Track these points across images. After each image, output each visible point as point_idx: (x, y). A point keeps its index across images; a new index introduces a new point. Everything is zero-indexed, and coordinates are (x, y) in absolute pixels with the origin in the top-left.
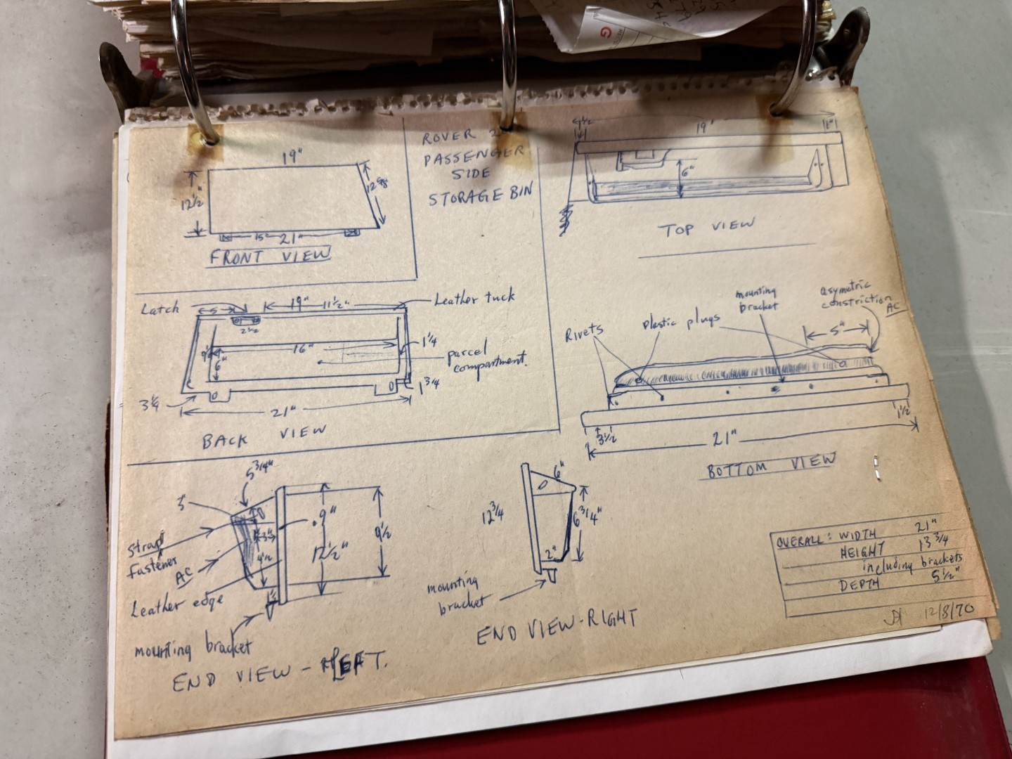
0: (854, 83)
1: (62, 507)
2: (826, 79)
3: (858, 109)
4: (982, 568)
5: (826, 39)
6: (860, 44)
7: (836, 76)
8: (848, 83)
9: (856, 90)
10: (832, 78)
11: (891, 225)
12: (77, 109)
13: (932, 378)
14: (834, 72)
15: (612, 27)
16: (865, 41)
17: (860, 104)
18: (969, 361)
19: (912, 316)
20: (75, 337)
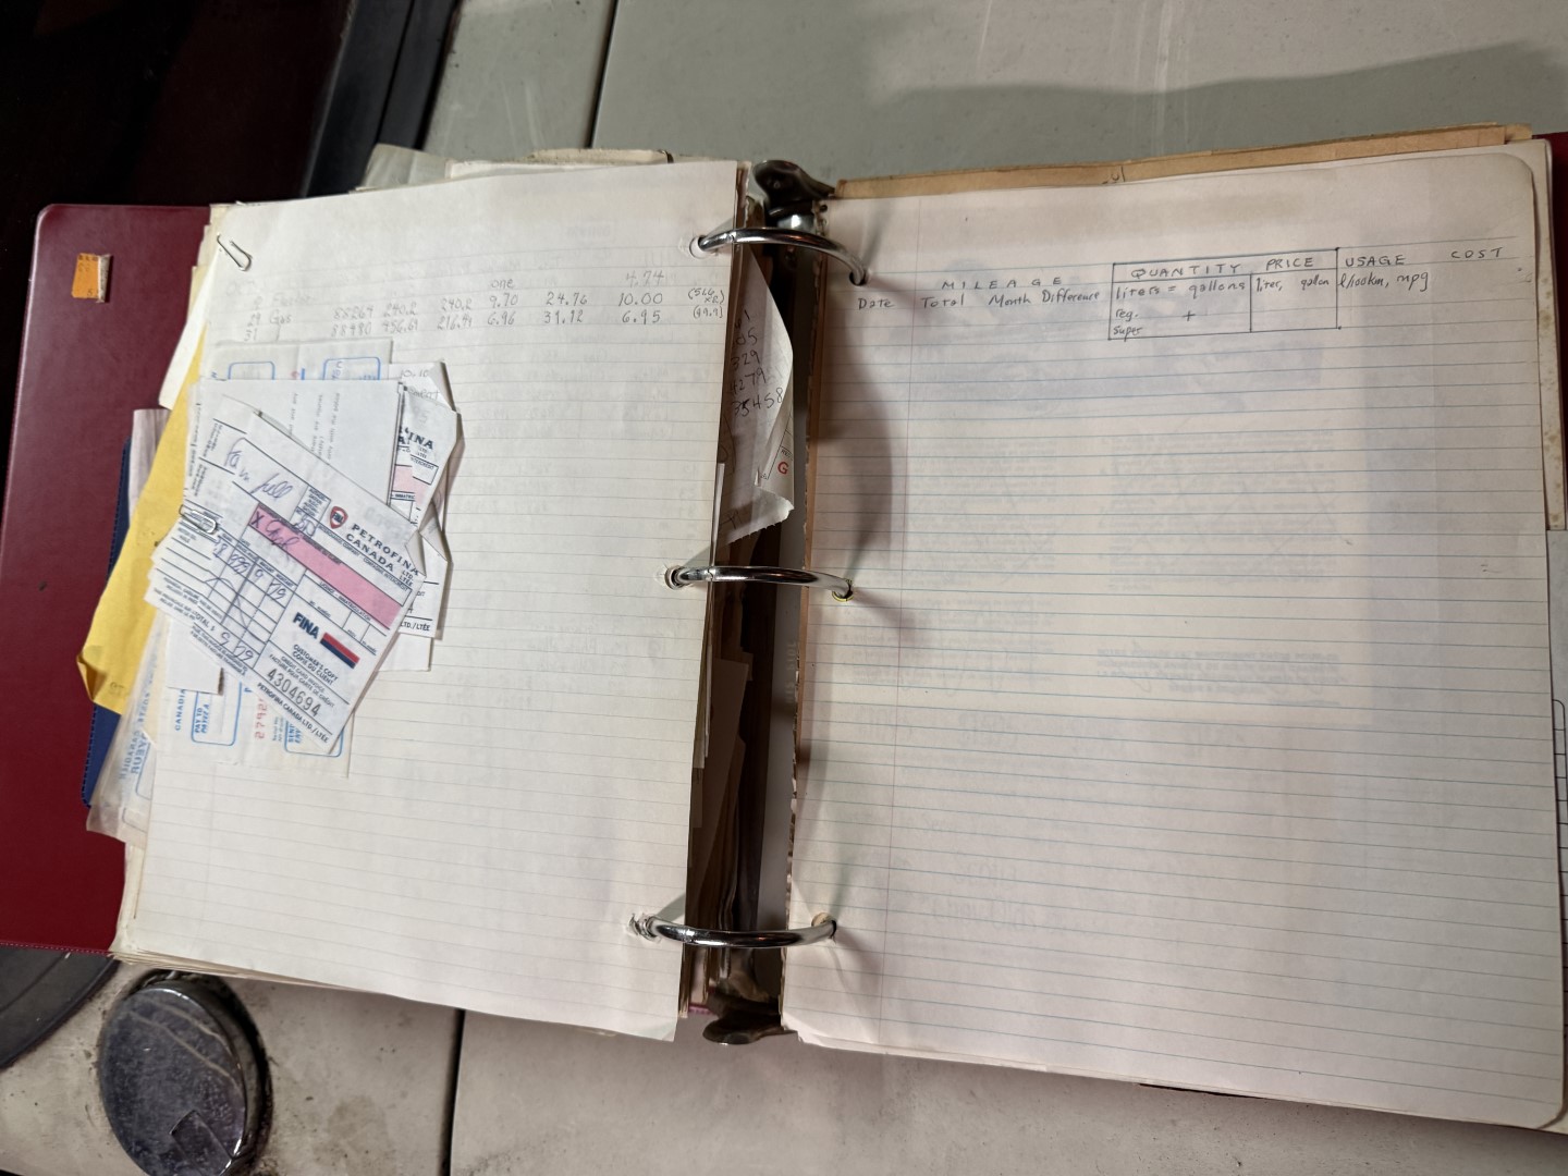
0: (832, 182)
1: (1243, 1160)
2: (824, 215)
3: (867, 184)
4: (1446, 134)
5: (762, 204)
6: (797, 173)
7: (822, 203)
8: (832, 190)
9: (843, 183)
10: (824, 208)
11: (1017, 169)
12: (727, 1096)
13: (1209, 153)
14: (817, 204)
15: (779, 461)
16: (794, 167)
17: (861, 181)
18: (1172, 97)
19: (1129, 162)
20: (1030, 1126)
